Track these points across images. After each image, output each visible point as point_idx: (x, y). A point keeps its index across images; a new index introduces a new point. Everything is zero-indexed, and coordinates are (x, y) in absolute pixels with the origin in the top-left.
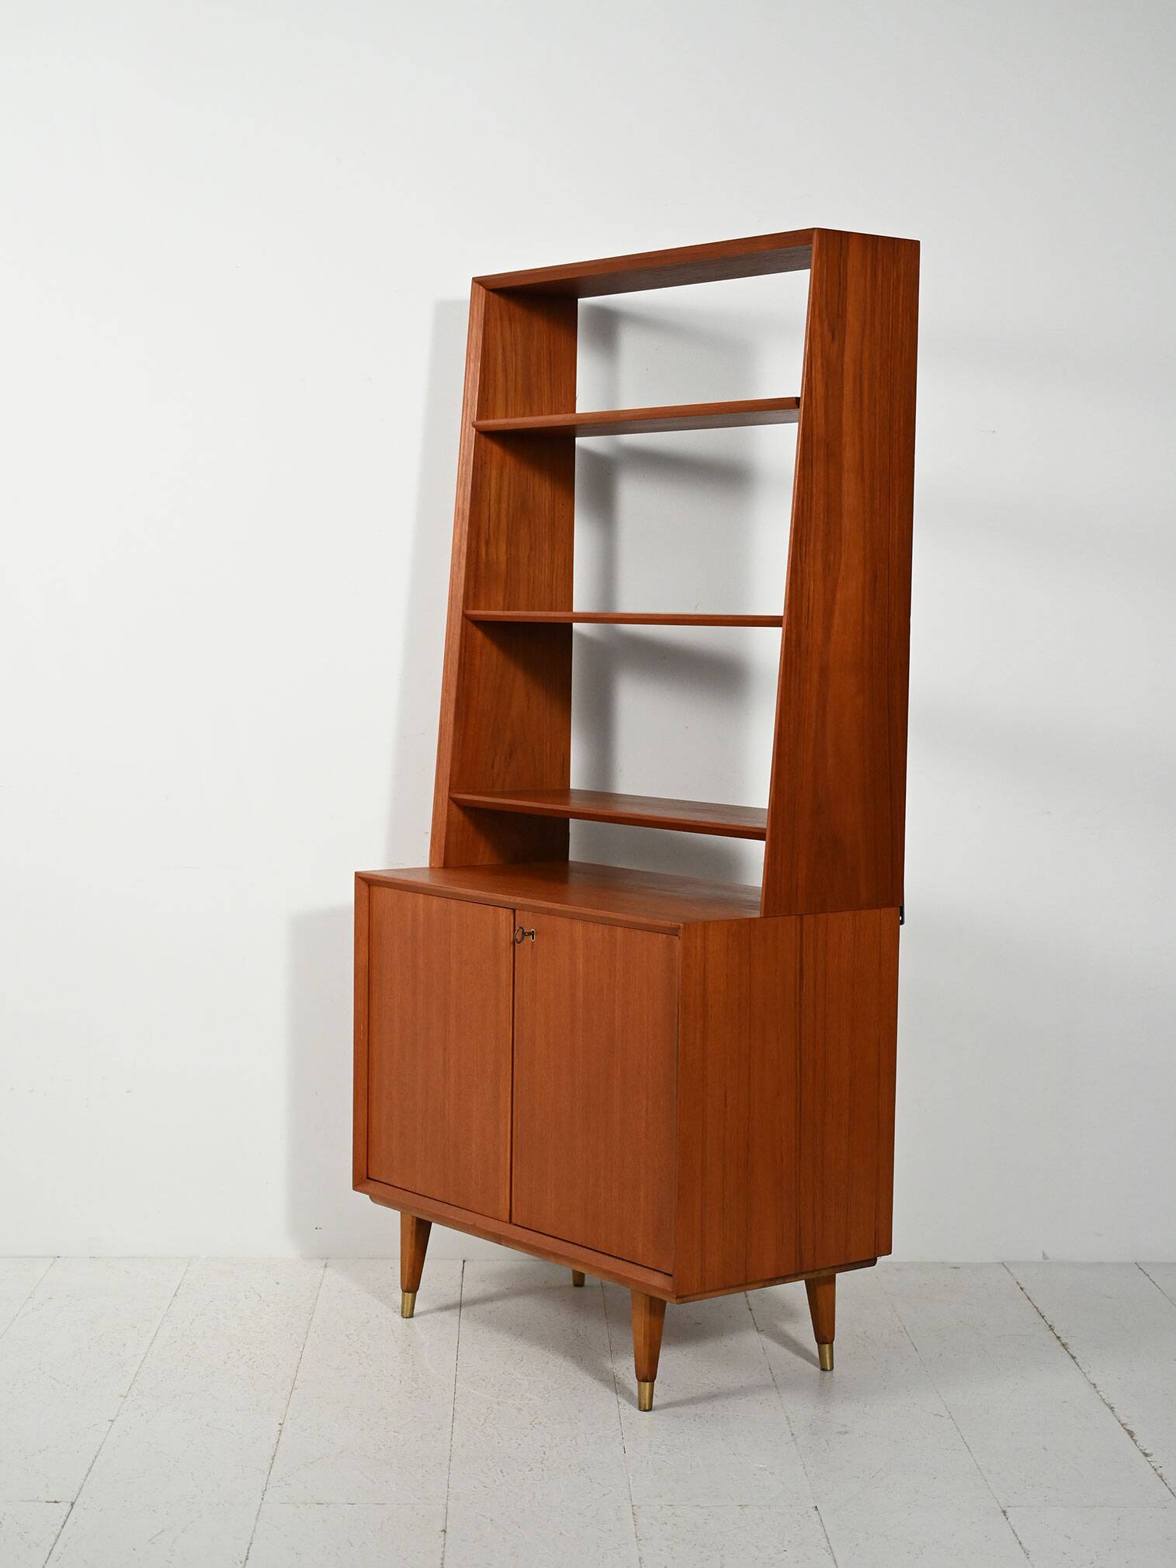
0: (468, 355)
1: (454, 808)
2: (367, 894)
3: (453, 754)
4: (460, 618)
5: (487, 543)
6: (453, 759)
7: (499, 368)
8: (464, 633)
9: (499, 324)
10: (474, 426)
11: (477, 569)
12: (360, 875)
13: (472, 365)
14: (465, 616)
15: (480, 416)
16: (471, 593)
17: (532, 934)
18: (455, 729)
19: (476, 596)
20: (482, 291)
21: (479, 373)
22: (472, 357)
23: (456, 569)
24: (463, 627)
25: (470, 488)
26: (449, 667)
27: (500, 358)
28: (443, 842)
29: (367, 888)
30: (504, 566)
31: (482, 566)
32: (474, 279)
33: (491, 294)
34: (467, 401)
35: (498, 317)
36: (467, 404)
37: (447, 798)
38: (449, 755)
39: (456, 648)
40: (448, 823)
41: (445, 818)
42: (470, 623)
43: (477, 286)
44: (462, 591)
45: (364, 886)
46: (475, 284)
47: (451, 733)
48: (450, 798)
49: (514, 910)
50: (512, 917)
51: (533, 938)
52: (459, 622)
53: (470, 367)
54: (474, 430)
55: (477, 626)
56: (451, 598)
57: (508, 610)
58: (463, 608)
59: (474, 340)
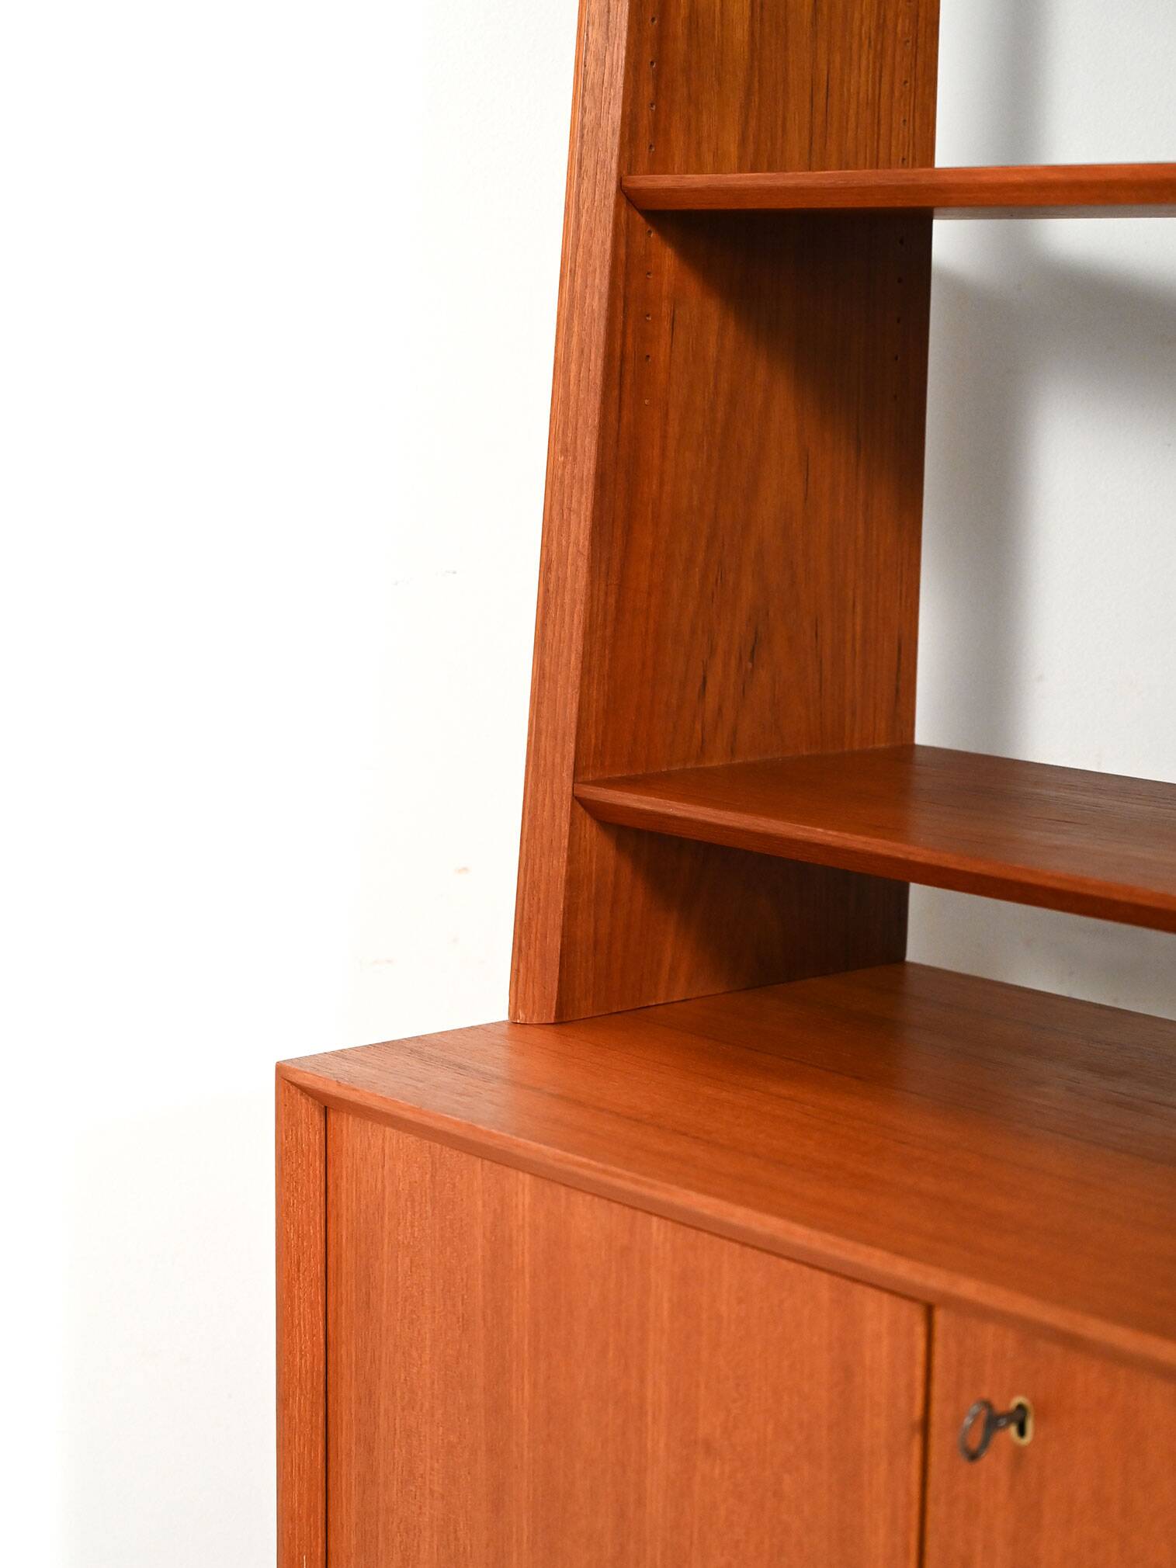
1: (590, 830)
2: (317, 1139)
3: (586, 656)
4: (611, 201)
6: (586, 670)
8: (622, 251)
11: (662, 38)
12: (296, 1079)
14: (627, 196)
16: (645, 121)
17: (1019, 1418)
18: (592, 569)
19: (659, 131)
23: (595, 34)
24: (621, 234)
26: (573, 367)
28: (555, 942)
29: (317, 1119)
30: (740, 34)
31: (679, 28)
37: (567, 804)
38: (575, 660)
39: (596, 302)
40: (572, 882)
41: (559, 865)
42: (640, 219)
44: (616, 112)
45: (307, 1110)
47: (582, 582)
48: (578, 800)
49: (929, 1311)
50: (920, 1330)
51: (1022, 1432)
52: (607, 217)
55: (662, 232)
56: (581, 135)
57: (753, 170)
58: (619, 173)
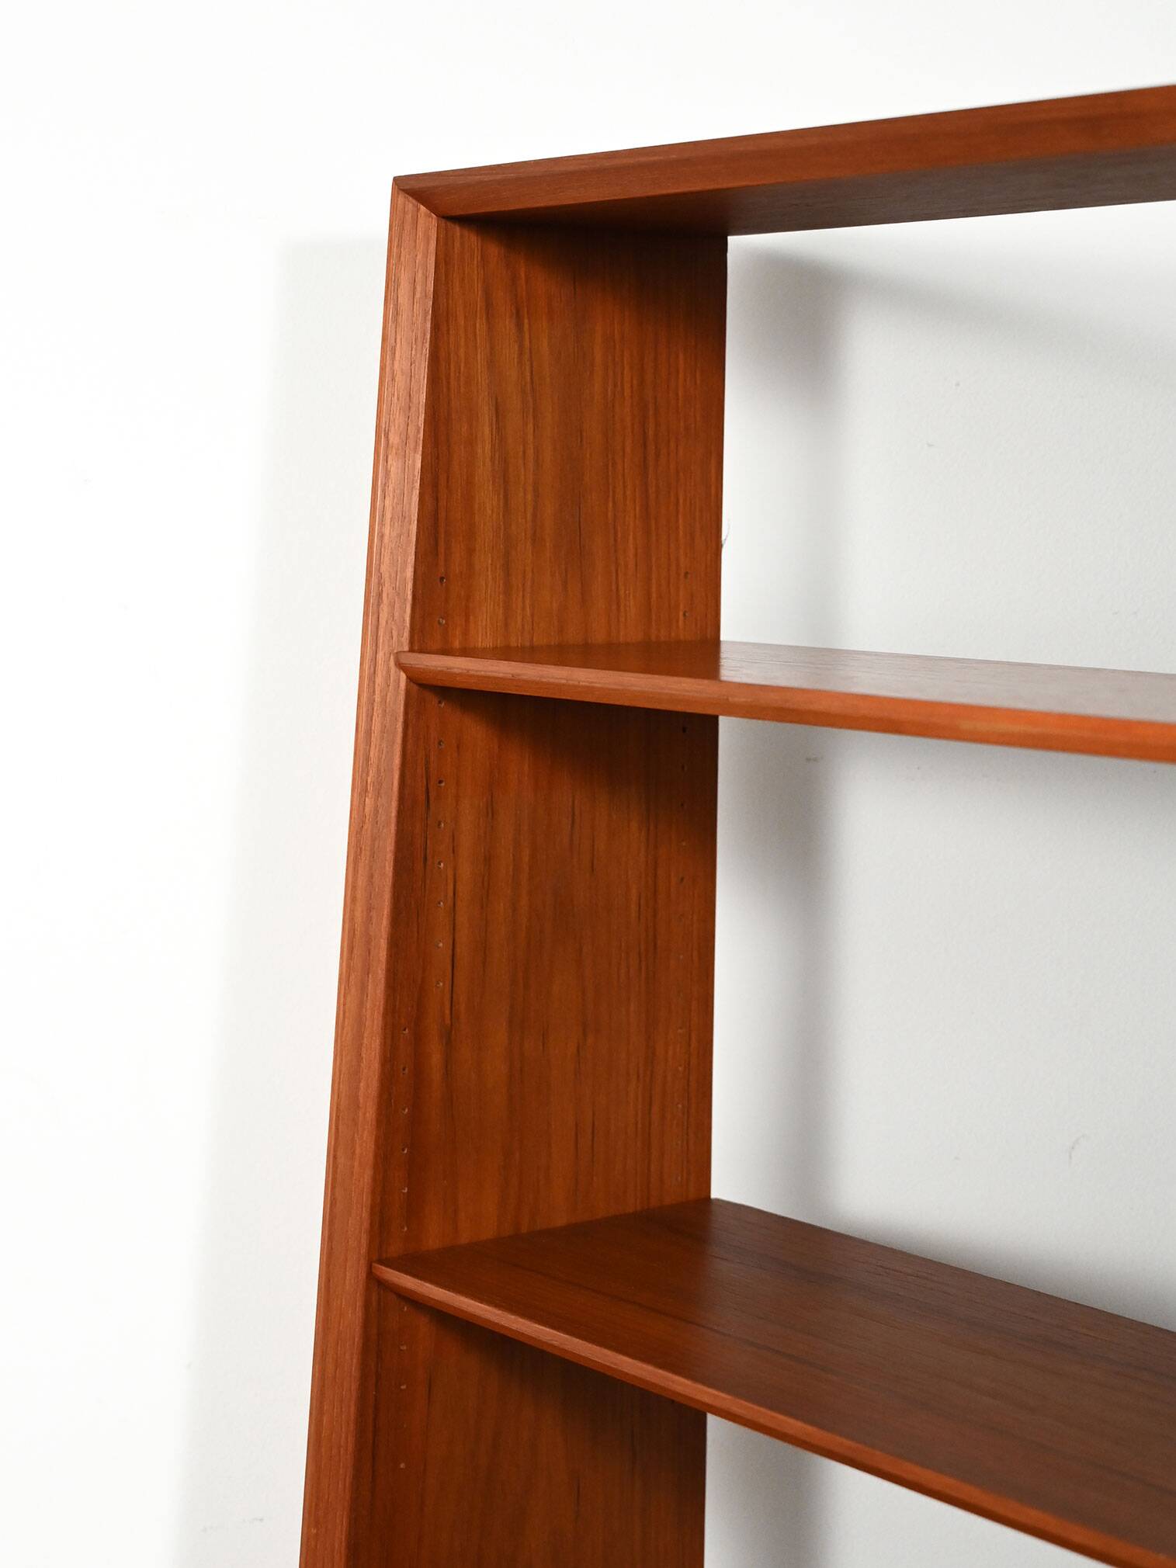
0: (382, 433)
4: (361, 1286)
5: (449, 1038)
7: (484, 470)
9: (481, 325)
10: (400, 666)
11: (416, 1122)
13: (394, 465)
14: (377, 1282)
15: (420, 640)
19: (412, 1209)
20: (427, 222)
21: (416, 492)
22: (394, 439)
25: (389, 869)
27: (484, 449)
31: (431, 1110)
32: (397, 181)
33: (457, 230)
34: (380, 584)
35: (480, 304)
36: (380, 595)
43: (411, 204)
44: (365, 1199)
46: (401, 199)
53: (387, 473)
54: (403, 676)
58: (368, 1254)
59: (401, 381)
